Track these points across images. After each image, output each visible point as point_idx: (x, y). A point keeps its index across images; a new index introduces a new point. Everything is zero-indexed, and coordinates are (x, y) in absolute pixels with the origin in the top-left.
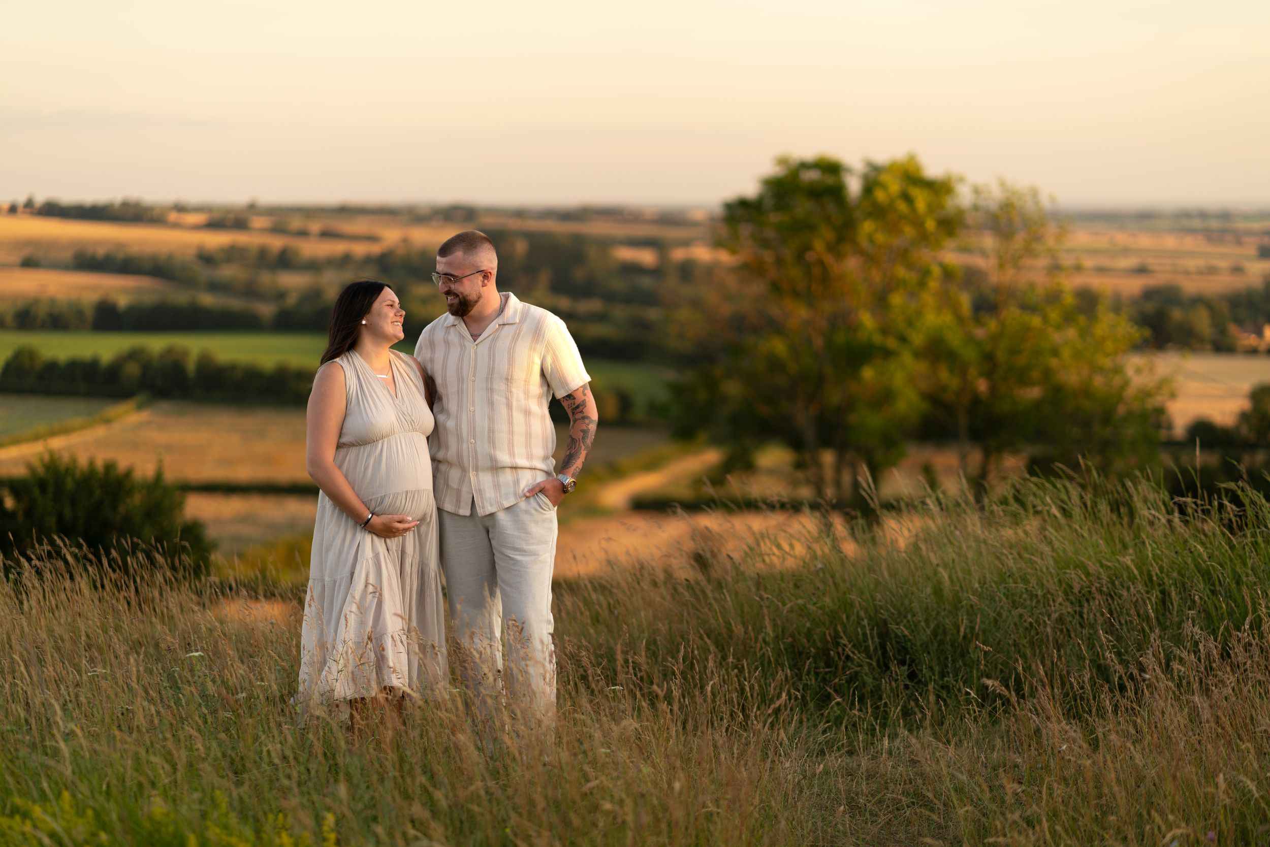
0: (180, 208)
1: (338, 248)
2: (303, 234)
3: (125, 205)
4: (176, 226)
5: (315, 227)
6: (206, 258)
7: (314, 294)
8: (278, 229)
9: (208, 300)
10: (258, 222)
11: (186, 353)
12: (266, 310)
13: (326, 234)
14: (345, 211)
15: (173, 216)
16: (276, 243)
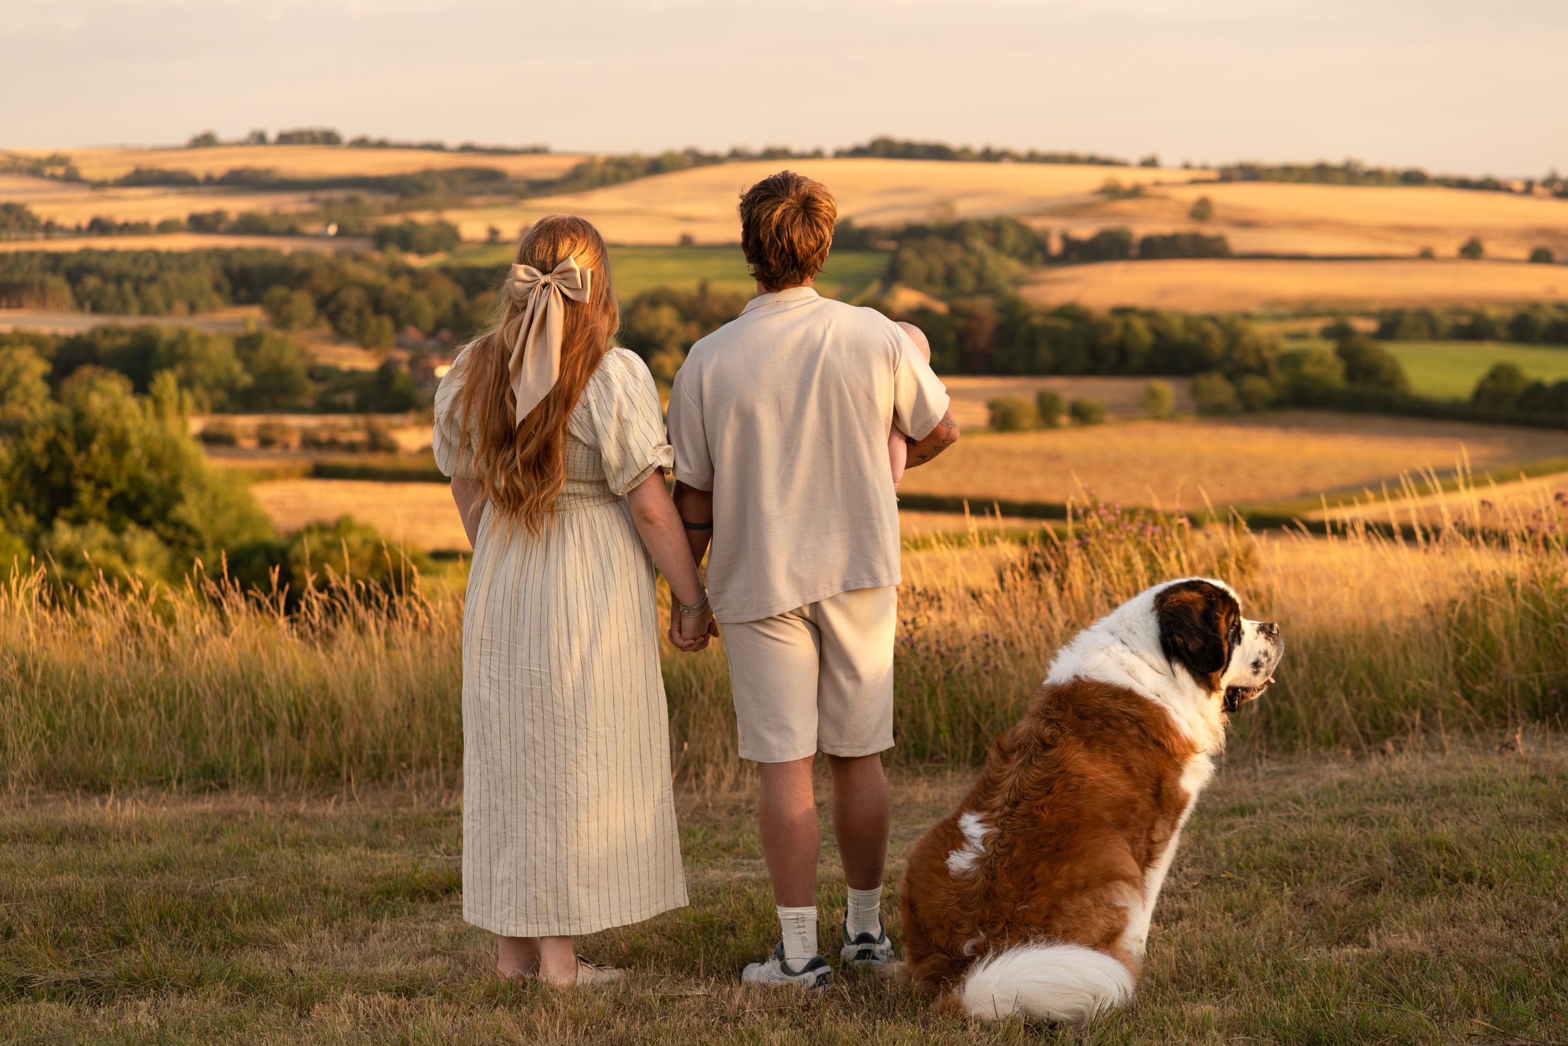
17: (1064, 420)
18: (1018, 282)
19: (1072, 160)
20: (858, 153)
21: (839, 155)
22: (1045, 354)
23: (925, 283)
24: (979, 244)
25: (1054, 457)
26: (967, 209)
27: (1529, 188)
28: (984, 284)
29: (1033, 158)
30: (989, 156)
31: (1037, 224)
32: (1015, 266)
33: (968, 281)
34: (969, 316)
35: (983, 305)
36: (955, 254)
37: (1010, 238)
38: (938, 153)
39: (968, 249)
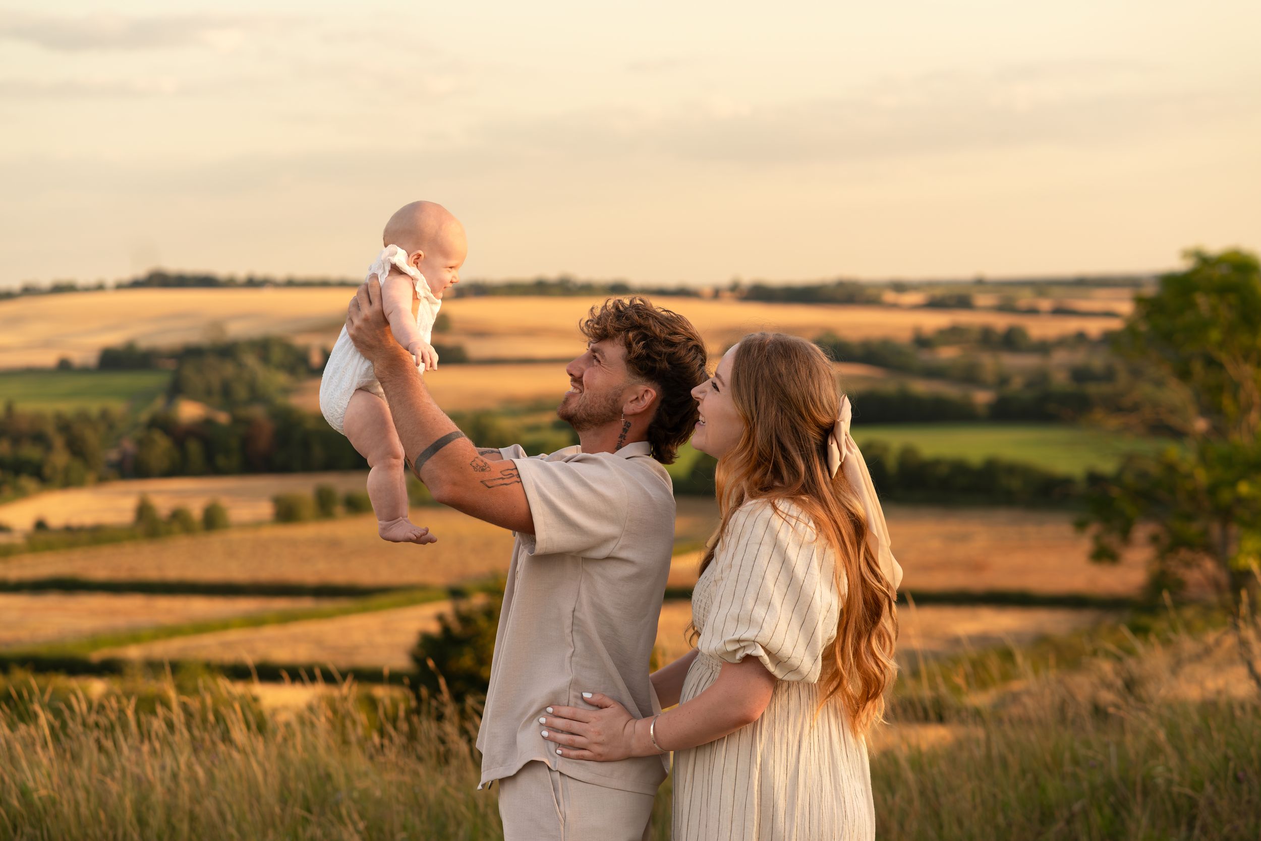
0: (900, 287)
1: (1071, 326)
2: (1033, 311)
3: (842, 285)
4: (894, 306)
5: (1045, 304)
6: (922, 342)
7: (1039, 379)
8: (1006, 308)
9: (920, 387)
10: (983, 300)
11: (885, 448)
12: (982, 397)
13: (1060, 312)
14: (1083, 283)
15: (890, 297)
16: (1001, 322)
17: (339, 509)
18: (286, 391)
19: (324, 284)
20: (136, 284)
21: (120, 287)
22: (318, 452)
23: (203, 396)
24: (251, 361)
25: (334, 544)
26: (237, 330)
27: (717, 294)
28: (256, 396)
29: (291, 283)
30: (252, 283)
31: (300, 341)
32: (282, 379)
33: (241, 393)
34: (248, 422)
35: (258, 412)
36: (229, 369)
37: (277, 355)
38: (207, 282)
39: (241, 366)
